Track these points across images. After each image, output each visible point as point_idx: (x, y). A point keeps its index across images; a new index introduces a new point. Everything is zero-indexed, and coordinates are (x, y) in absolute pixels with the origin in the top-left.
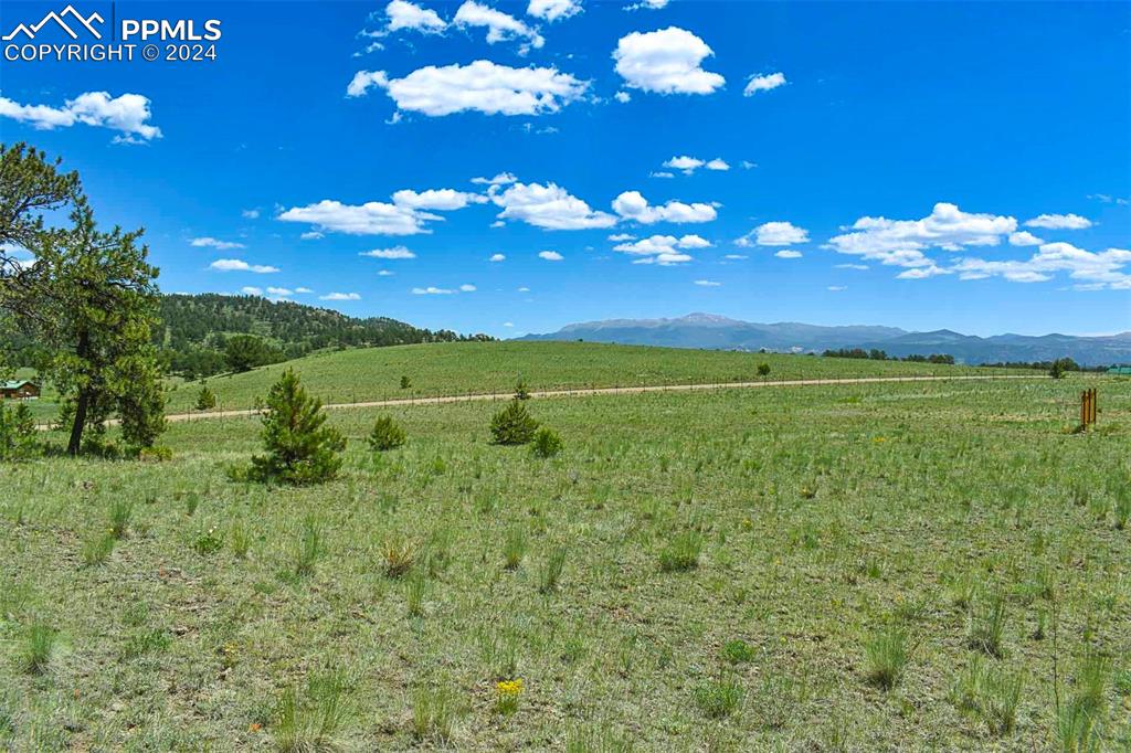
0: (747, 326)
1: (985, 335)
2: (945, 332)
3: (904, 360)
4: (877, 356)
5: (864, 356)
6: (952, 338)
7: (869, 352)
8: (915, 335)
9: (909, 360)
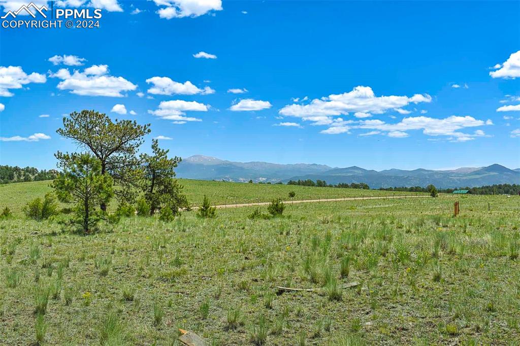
0: (231, 164)
1: (378, 170)
2: (355, 168)
3: (336, 186)
4: (321, 184)
5: (313, 185)
6: (360, 172)
7: (315, 182)
8: (336, 170)
9: (339, 187)
